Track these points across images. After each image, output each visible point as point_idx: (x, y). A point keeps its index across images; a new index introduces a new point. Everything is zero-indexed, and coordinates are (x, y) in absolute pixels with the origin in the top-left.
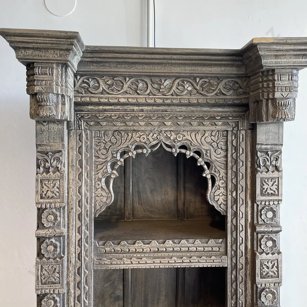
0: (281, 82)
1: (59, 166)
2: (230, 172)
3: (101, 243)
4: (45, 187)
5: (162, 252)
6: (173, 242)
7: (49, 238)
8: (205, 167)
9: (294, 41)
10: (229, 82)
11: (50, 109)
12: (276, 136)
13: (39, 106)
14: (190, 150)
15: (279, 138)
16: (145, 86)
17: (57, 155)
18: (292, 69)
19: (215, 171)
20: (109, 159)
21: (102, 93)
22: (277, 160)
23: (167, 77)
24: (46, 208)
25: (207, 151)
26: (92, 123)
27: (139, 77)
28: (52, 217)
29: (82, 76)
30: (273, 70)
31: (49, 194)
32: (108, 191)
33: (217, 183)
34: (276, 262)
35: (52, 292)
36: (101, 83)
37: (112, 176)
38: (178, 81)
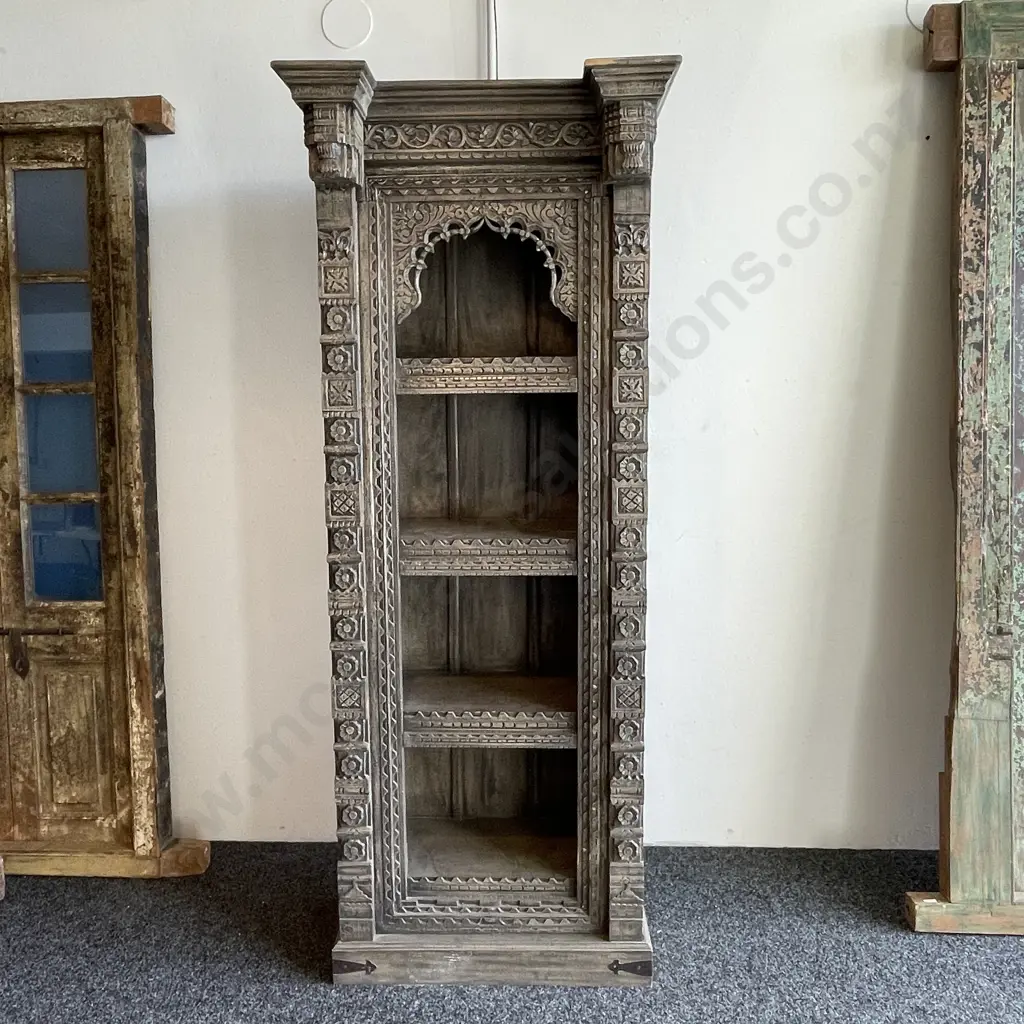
0: (629, 117)
1: (347, 248)
2: (581, 258)
3: (405, 361)
4: (329, 277)
5: (489, 373)
6: (504, 360)
7: (338, 345)
8: (548, 253)
9: (639, 62)
10: (573, 126)
11: (333, 163)
12: (642, 203)
13: (321, 159)
14: (525, 229)
15: (645, 206)
16: (458, 135)
17: (344, 234)
18: (642, 100)
19: (561, 259)
20: (412, 243)
21: (400, 148)
22: (642, 237)
23: (487, 122)
24: (332, 306)
25: (549, 229)
26: (389, 192)
27: (449, 123)
28: (339, 318)
29: (373, 124)
30: (618, 103)
31: (336, 286)
32: (412, 288)
33: (564, 276)
34: (640, 380)
35: (343, 416)
36: (399, 133)
37: (418, 267)
38: (503, 126)
